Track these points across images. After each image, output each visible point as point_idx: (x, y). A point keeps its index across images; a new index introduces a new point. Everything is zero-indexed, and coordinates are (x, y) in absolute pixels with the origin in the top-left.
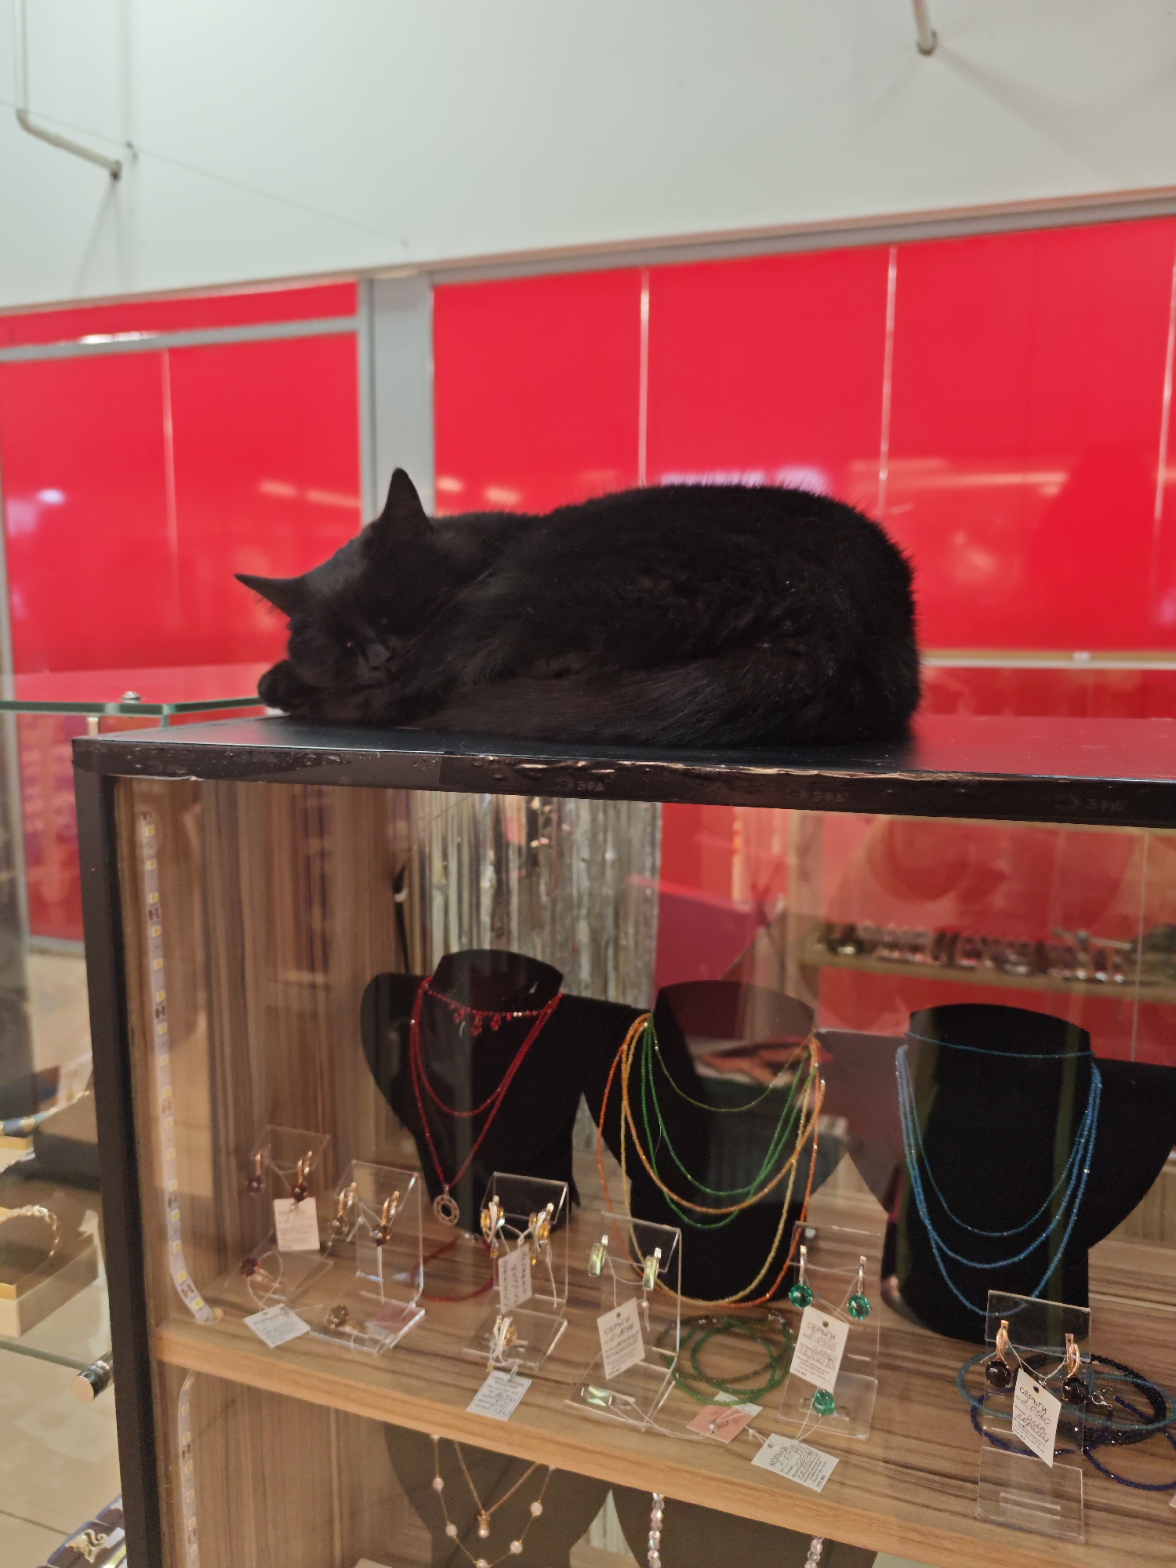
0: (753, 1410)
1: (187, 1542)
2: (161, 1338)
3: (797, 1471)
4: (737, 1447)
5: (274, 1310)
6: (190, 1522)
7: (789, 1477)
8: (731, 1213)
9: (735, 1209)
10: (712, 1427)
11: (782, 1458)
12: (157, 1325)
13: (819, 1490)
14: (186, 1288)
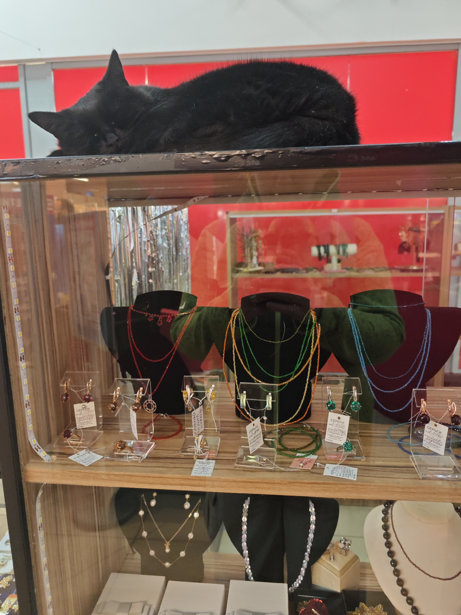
0: (315, 457)
1: (43, 570)
2: (26, 471)
3: (343, 475)
4: (314, 471)
5: (81, 453)
6: (44, 560)
7: (341, 477)
8: (285, 385)
9: (287, 382)
10: (301, 464)
11: (335, 471)
12: (25, 465)
13: (355, 479)
14: (37, 448)
